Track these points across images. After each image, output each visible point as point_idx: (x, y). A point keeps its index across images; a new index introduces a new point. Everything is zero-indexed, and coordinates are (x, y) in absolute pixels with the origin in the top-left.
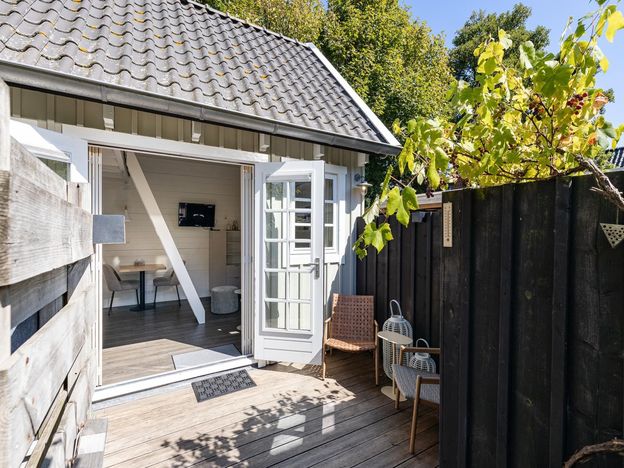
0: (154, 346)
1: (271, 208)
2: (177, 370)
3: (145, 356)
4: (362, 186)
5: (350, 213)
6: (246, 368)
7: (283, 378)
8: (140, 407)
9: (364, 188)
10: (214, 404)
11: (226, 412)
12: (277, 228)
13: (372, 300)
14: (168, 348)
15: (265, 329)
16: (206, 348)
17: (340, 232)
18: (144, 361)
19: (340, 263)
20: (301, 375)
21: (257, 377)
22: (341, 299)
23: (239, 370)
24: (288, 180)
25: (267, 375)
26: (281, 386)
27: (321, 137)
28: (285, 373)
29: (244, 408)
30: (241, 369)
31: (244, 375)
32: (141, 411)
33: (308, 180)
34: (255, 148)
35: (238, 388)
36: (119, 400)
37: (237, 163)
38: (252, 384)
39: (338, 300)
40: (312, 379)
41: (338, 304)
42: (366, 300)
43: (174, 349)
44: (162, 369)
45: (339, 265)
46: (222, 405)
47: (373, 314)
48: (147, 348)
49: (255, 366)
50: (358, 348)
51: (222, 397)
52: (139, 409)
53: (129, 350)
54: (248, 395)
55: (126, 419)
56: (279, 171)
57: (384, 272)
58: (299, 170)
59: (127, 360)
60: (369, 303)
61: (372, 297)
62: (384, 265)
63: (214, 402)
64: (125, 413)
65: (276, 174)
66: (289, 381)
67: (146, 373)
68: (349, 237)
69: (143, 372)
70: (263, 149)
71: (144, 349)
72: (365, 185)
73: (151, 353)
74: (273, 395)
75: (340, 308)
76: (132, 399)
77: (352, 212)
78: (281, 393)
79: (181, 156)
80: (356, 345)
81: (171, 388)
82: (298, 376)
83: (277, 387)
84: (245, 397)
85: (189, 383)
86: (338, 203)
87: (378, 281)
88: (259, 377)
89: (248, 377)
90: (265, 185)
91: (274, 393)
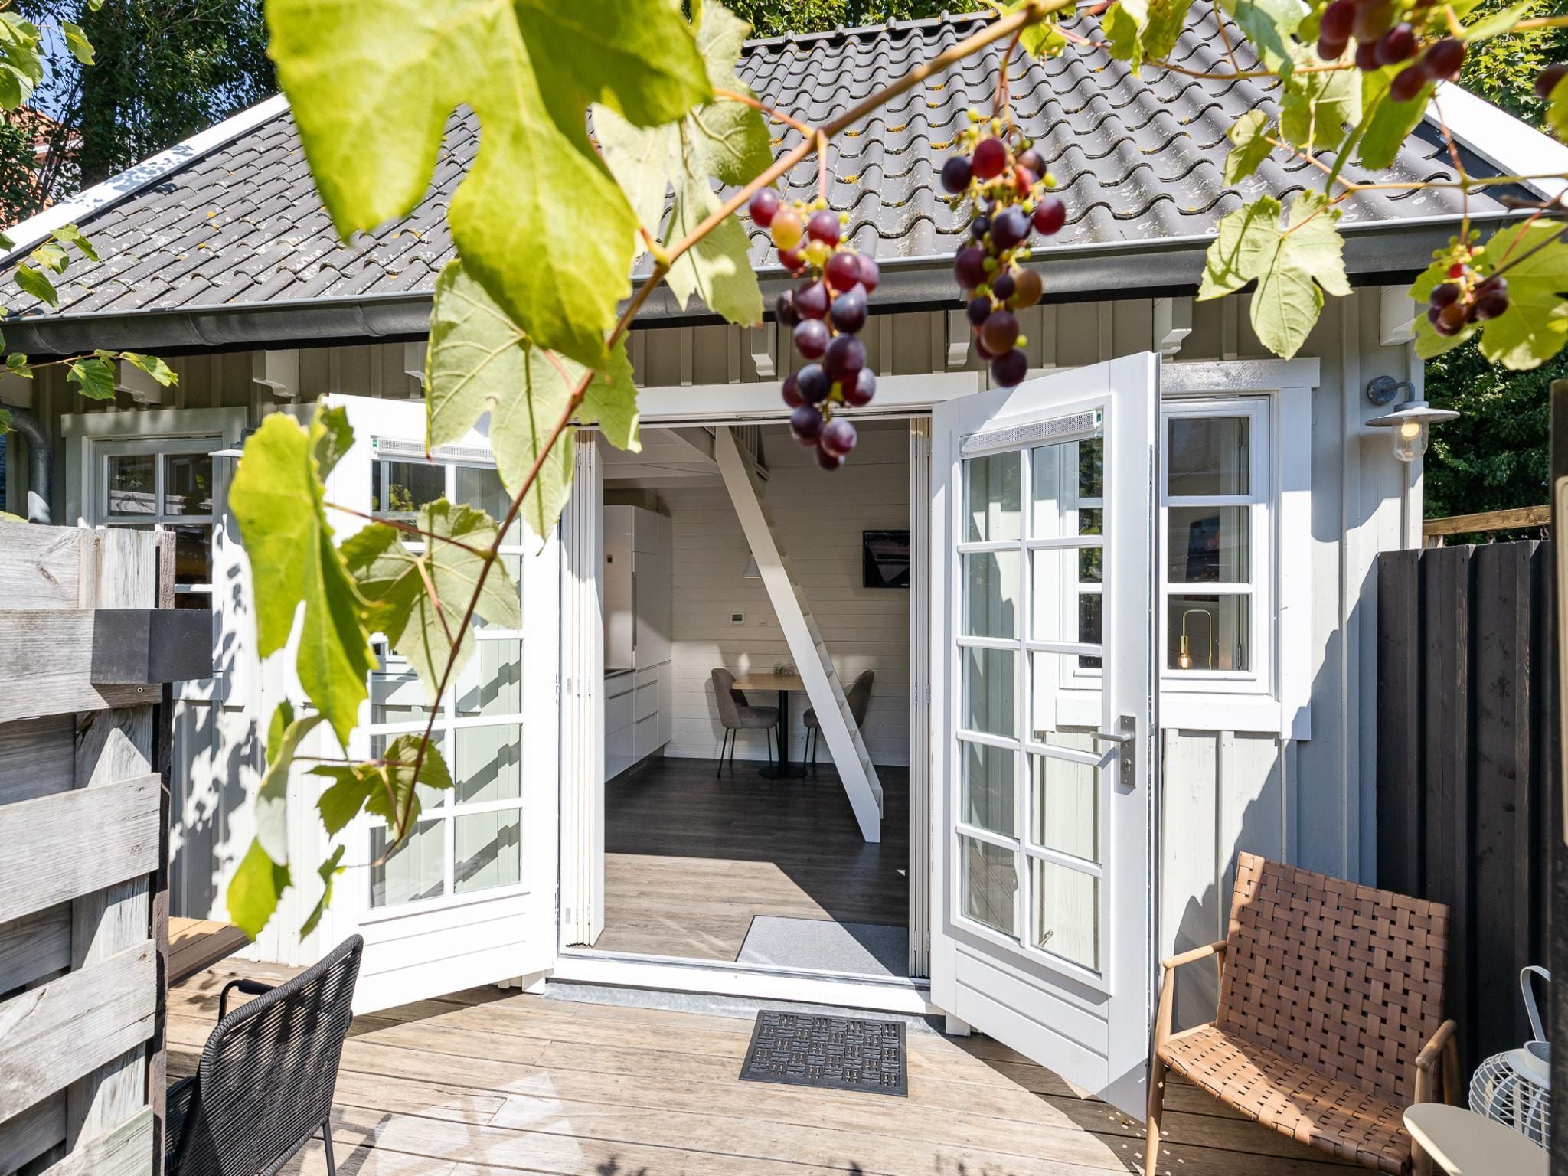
0: (742, 876)
1: (987, 539)
2: (741, 964)
3: (708, 900)
4: (1400, 422)
5: (1341, 539)
6: (909, 1022)
7: (1002, 1104)
8: (631, 1031)
9: (1410, 431)
10: (771, 1105)
11: (780, 1147)
12: (1009, 601)
13: (1439, 924)
14: (763, 889)
15: (959, 919)
16: (837, 920)
17: (1284, 614)
18: (700, 910)
19: (1287, 735)
20: (1071, 1124)
21: (926, 1064)
22: (1272, 882)
23: (887, 1017)
24: (1027, 443)
25: (960, 1069)
26: (979, 1132)
27: (1152, 266)
28: (1020, 1088)
29: (831, 1160)
30: (894, 1018)
31: (889, 1042)
32: (628, 1042)
33: (1093, 431)
34: (934, 361)
35: (853, 1082)
36: (611, 992)
37: (885, 413)
38: (897, 1084)
39: (1261, 884)
40: (1102, 1160)
41: (1258, 897)
42: (1403, 917)
43: (771, 897)
44: (713, 947)
45: (1279, 742)
46: (785, 1120)
47: (1436, 989)
48: (725, 879)
49: (937, 1022)
50: (1304, 1128)
51: (799, 1088)
52: (628, 1036)
53: (694, 874)
54: (864, 1119)
55: (594, 1051)
56: (1000, 415)
57: (1510, 808)
58: (1060, 404)
59: (674, 896)
60: (1419, 934)
61: (1439, 910)
62: (1512, 776)
63: (773, 1097)
64: (602, 1033)
65: (988, 428)
66: (1016, 1127)
67: (681, 944)
68: (1335, 636)
69: (678, 940)
70: (957, 356)
71: (719, 879)
72: (1415, 419)
73: (725, 893)
74: (938, 1158)
75: (1267, 915)
76: (634, 1002)
77: (1350, 534)
78: (966, 1162)
79: (739, 420)
80: (1306, 1109)
81: (713, 1006)
82: (1060, 1118)
83: (964, 1130)
84: (855, 1120)
85: (754, 1009)
86: (1273, 500)
87: (1483, 844)
88: (933, 1067)
89: (900, 1056)
90: (957, 468)
91: (945, 1152)
